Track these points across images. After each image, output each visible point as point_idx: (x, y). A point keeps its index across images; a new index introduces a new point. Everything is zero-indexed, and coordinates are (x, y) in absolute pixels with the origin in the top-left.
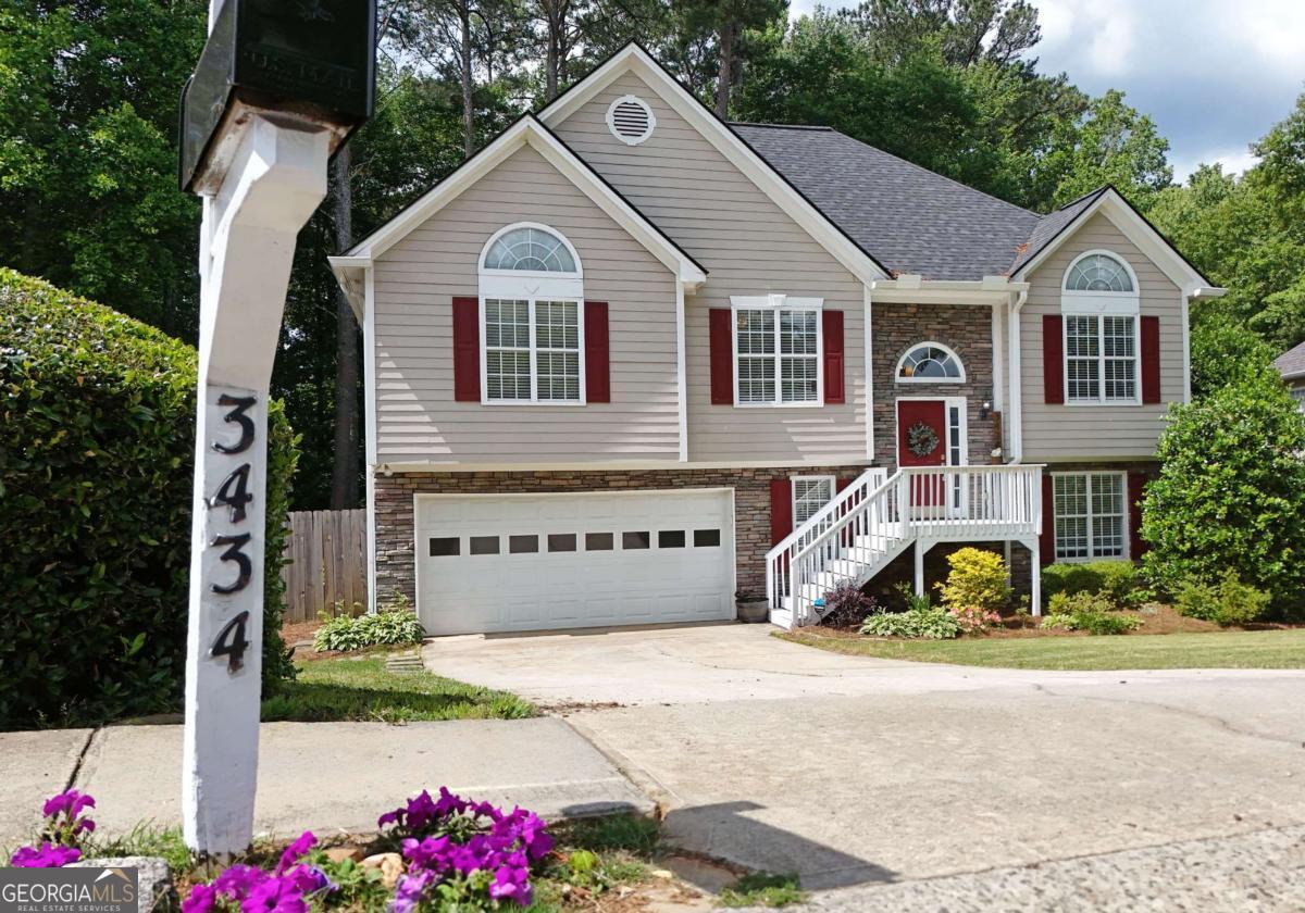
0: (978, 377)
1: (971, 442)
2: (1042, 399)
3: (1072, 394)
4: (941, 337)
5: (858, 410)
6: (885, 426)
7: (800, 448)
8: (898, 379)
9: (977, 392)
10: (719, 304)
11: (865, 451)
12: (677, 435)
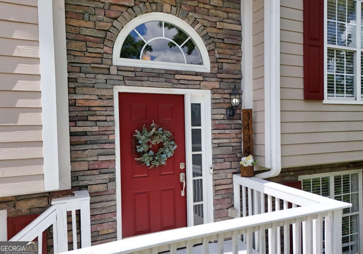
0: (225, 66)
1: (216, 146)
2: (300, 94)
8: (118, 60)
9: (224, 85)
11: (41, 177)
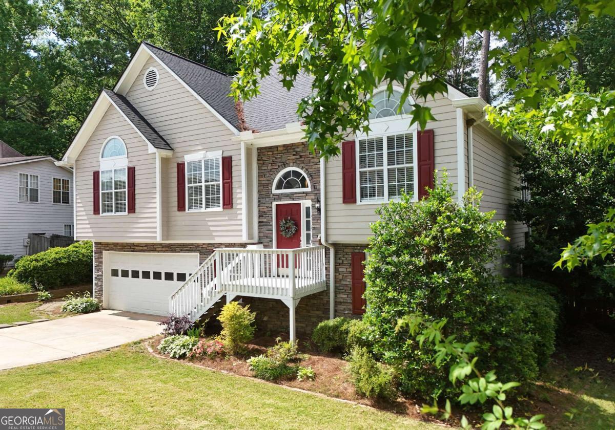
1: (313, 229)
2: (341, 200)
3: (362, 196)
4: (296, 163)
5: (238, 212)
6: (265, 220)
7: (214, 234)
8: (275, 191)
10: (180, 160)
11: (241, 236)
12: (155, 228)
